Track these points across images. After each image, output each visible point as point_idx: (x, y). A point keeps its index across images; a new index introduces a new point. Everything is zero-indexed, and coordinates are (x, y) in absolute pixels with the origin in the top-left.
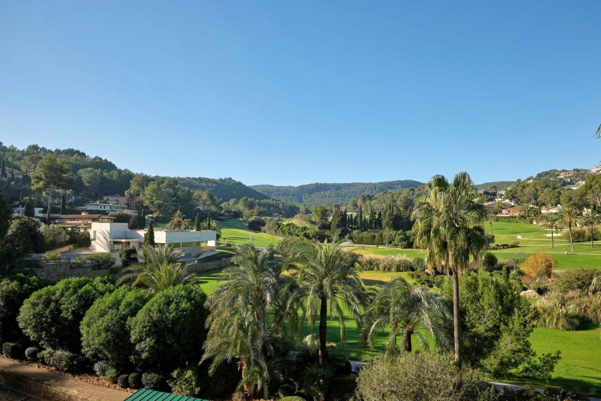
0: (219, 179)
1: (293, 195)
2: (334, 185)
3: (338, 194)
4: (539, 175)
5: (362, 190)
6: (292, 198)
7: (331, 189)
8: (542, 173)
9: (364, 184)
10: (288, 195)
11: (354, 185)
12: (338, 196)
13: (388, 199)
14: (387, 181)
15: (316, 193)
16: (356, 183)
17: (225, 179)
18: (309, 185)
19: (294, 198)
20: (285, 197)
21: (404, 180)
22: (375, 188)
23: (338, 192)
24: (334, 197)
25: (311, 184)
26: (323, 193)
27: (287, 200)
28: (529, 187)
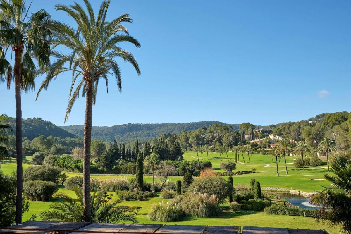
0: (28, 119)
1: (106, 135)
2: (145, 126)
3: (149, 134)
4: (318, 117)
5: (172, 130)
6: (105, 137)
7: (143, 129)
8: (320, 115)
9: (173, 125)
10: (101, 135)
11: (164, 125)
12: (149, 136)
13: (182, 137)
14: (194, 122)
15: (128, 133)
16: (166, 124)
17: (34, 119)
18: (122, 125)
19: (107, 138)
20: (98, 136)
21: (210, 121)
22: (183, 128)
23: (149, 131)
24: (146, 136)
25: (124, 125)
26: (134, 133)
27: (99, 139)
28: (294, 125)
